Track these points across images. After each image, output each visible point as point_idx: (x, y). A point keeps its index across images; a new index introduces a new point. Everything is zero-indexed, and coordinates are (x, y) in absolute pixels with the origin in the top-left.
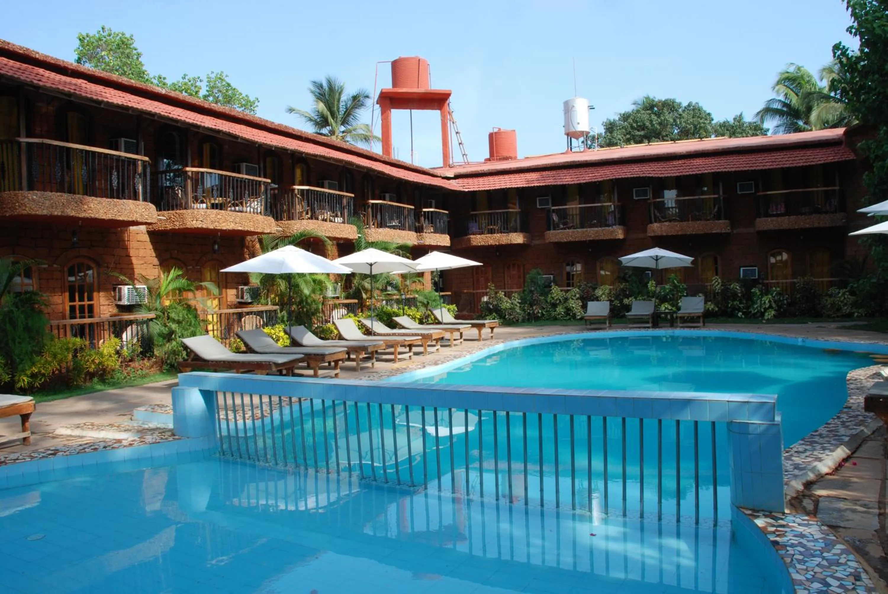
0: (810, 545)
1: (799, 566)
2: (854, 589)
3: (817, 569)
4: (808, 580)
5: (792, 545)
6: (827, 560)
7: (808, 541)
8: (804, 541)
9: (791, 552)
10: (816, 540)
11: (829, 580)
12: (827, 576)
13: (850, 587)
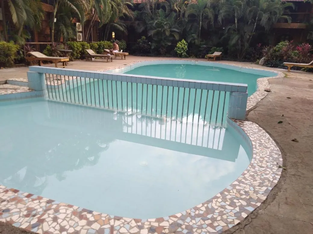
0: (254, 130)
1: (252, 136)
2: (268, 143)
3: (258, 137)
4: (255, 140)
5: (249, 130)
6: (260, 135)
7: (253, 129)
8: (252, 129)
9: (249, 132)
10: (256, 129)
11: (261, 140)
12: (261, 139)
13: (268, 142)
